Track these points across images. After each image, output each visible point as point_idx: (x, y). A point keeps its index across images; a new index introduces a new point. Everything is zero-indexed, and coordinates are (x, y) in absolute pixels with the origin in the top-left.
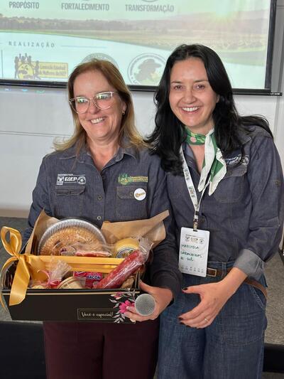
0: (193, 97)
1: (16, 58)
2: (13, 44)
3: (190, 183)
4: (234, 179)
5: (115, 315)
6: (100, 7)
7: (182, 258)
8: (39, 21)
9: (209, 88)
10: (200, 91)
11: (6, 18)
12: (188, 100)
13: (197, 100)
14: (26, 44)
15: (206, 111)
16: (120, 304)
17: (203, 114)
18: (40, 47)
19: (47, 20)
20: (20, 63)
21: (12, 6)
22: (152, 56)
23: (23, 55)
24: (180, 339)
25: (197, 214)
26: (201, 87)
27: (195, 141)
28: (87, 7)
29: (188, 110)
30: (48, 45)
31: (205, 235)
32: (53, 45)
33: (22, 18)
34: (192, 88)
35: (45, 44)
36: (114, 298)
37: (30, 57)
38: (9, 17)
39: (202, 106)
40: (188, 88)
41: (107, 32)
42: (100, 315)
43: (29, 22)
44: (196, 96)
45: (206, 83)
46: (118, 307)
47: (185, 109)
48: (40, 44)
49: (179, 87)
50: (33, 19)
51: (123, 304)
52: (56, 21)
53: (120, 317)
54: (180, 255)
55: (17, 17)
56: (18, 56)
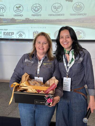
0: (66, 40)
1: (34, 32)
2: (32, 28)
3: (65, 65)
4: (78, 64)
5: (45, 103)
6: (61, 15)
7: (64, 86)
8: (41, 20)
9: (70, 38)
10: (68, 38)
11: (30, 19)
12: (65, 41)
13: (67, 41)
14: (37, 28)
15: (70, 44)
16: (47, 99)
17: (69, 45)
18: (41, 28)
19: (44, 20)
20: (35, 34)
21: (32, 16)
22: (79, 30)
23: (36, 31)
24: (62, 110)
25: (67, 73)
26: (68, 37)
27: (67, 53)
28: (57, 15)
29: (65, 43)
30: (44, 28)
31: (70, 79)
32: (45, 28)
33: (36, 19)
34: (66, 37)
35: (43, 28)
36: (46, 97)
37: (38, 32)
38: (31, 19)
39: (69, 42)
40: (65, 38)
41: (63, 23)
42: (41, 102)
43: (38, 20)
44: (67, 40)
45: (69, 36)
46: (47, 100)
47: (64, 43)
48: (41, 27)
49: (62, 38)
50: (39, 19)
51: (48, 99)
52: (46, 20)
53: (47, 103)
54: (63, 85)
55: (34, 19)
56: (34, 31)
